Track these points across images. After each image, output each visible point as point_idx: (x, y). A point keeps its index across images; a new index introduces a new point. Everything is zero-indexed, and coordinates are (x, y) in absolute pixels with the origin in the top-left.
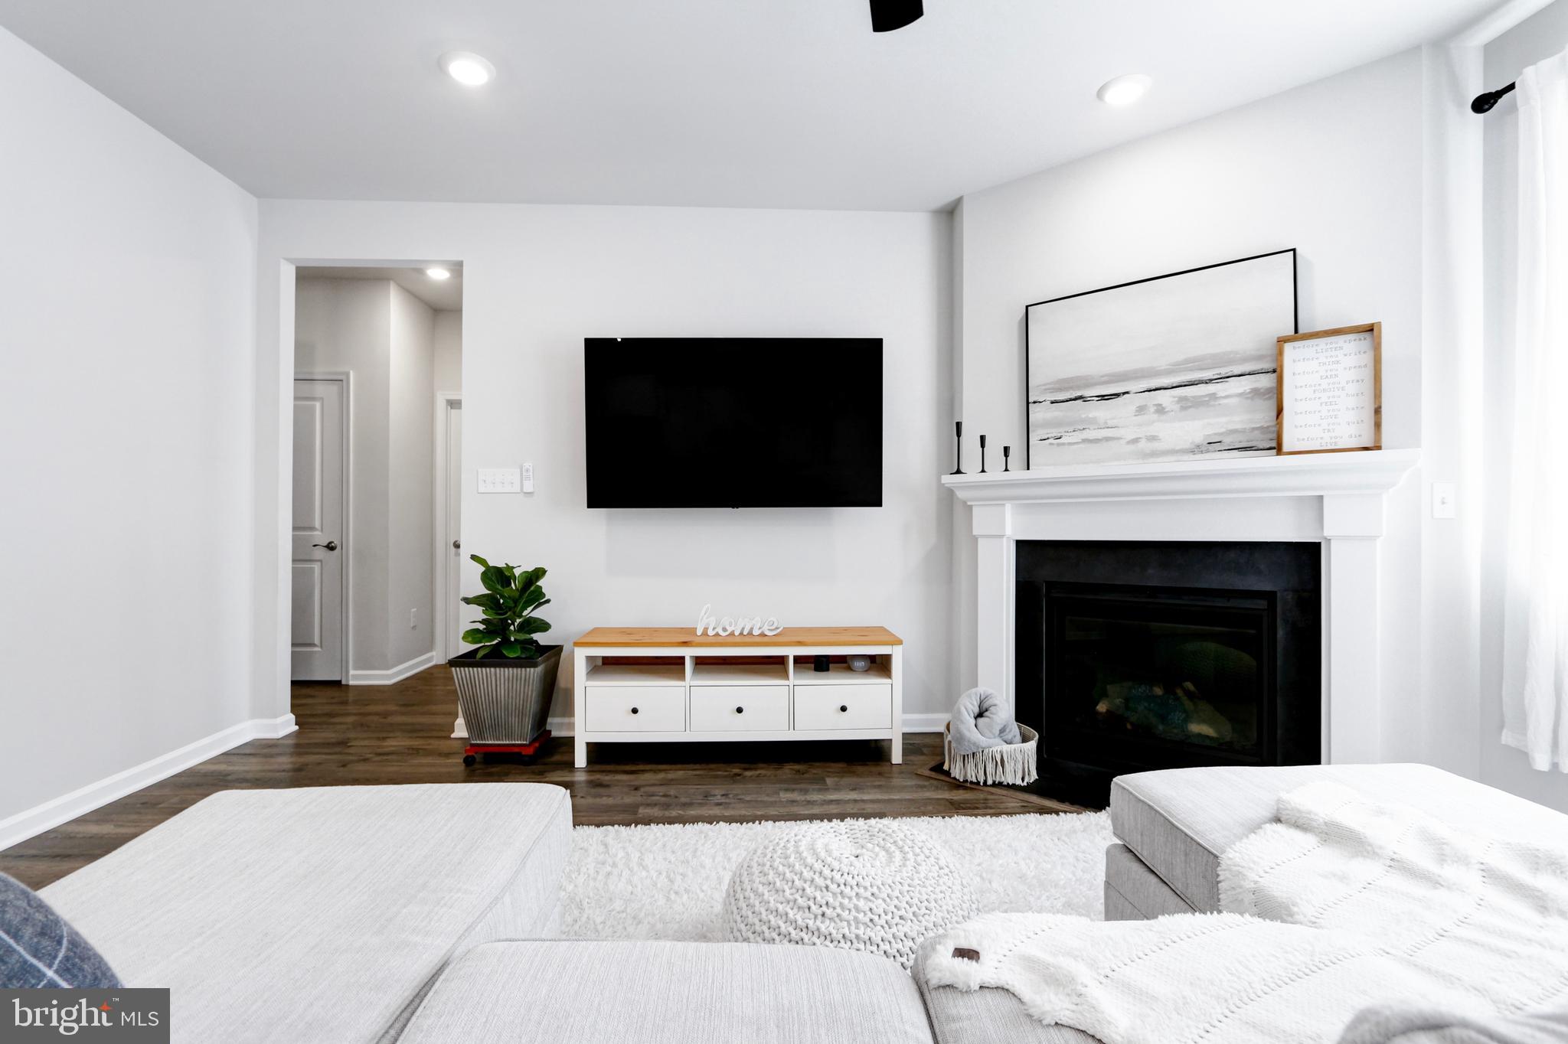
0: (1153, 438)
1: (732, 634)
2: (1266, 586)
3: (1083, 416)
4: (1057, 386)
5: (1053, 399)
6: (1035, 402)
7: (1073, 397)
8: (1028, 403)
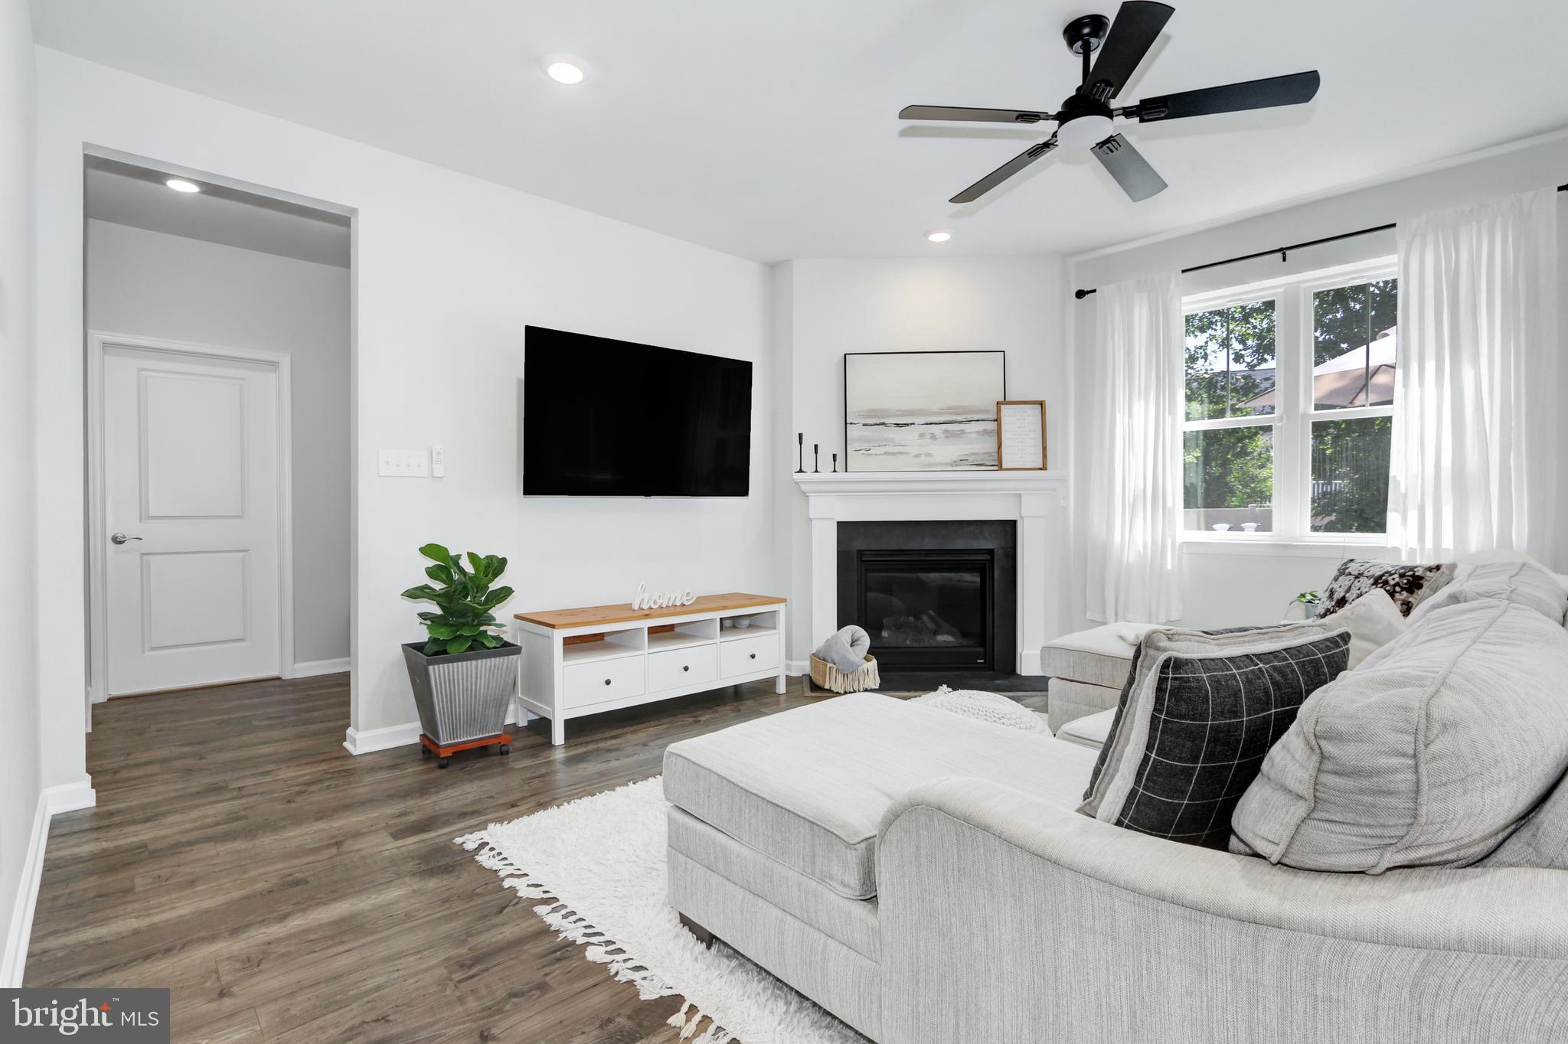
0: (929, 455)
1: (661, 607)
2: (989, 546)
3: (885, 436)
4: (868, 414)
5: (864, 423)
6: (851, 424)
7: (878, 423)
8: (846, 424)
